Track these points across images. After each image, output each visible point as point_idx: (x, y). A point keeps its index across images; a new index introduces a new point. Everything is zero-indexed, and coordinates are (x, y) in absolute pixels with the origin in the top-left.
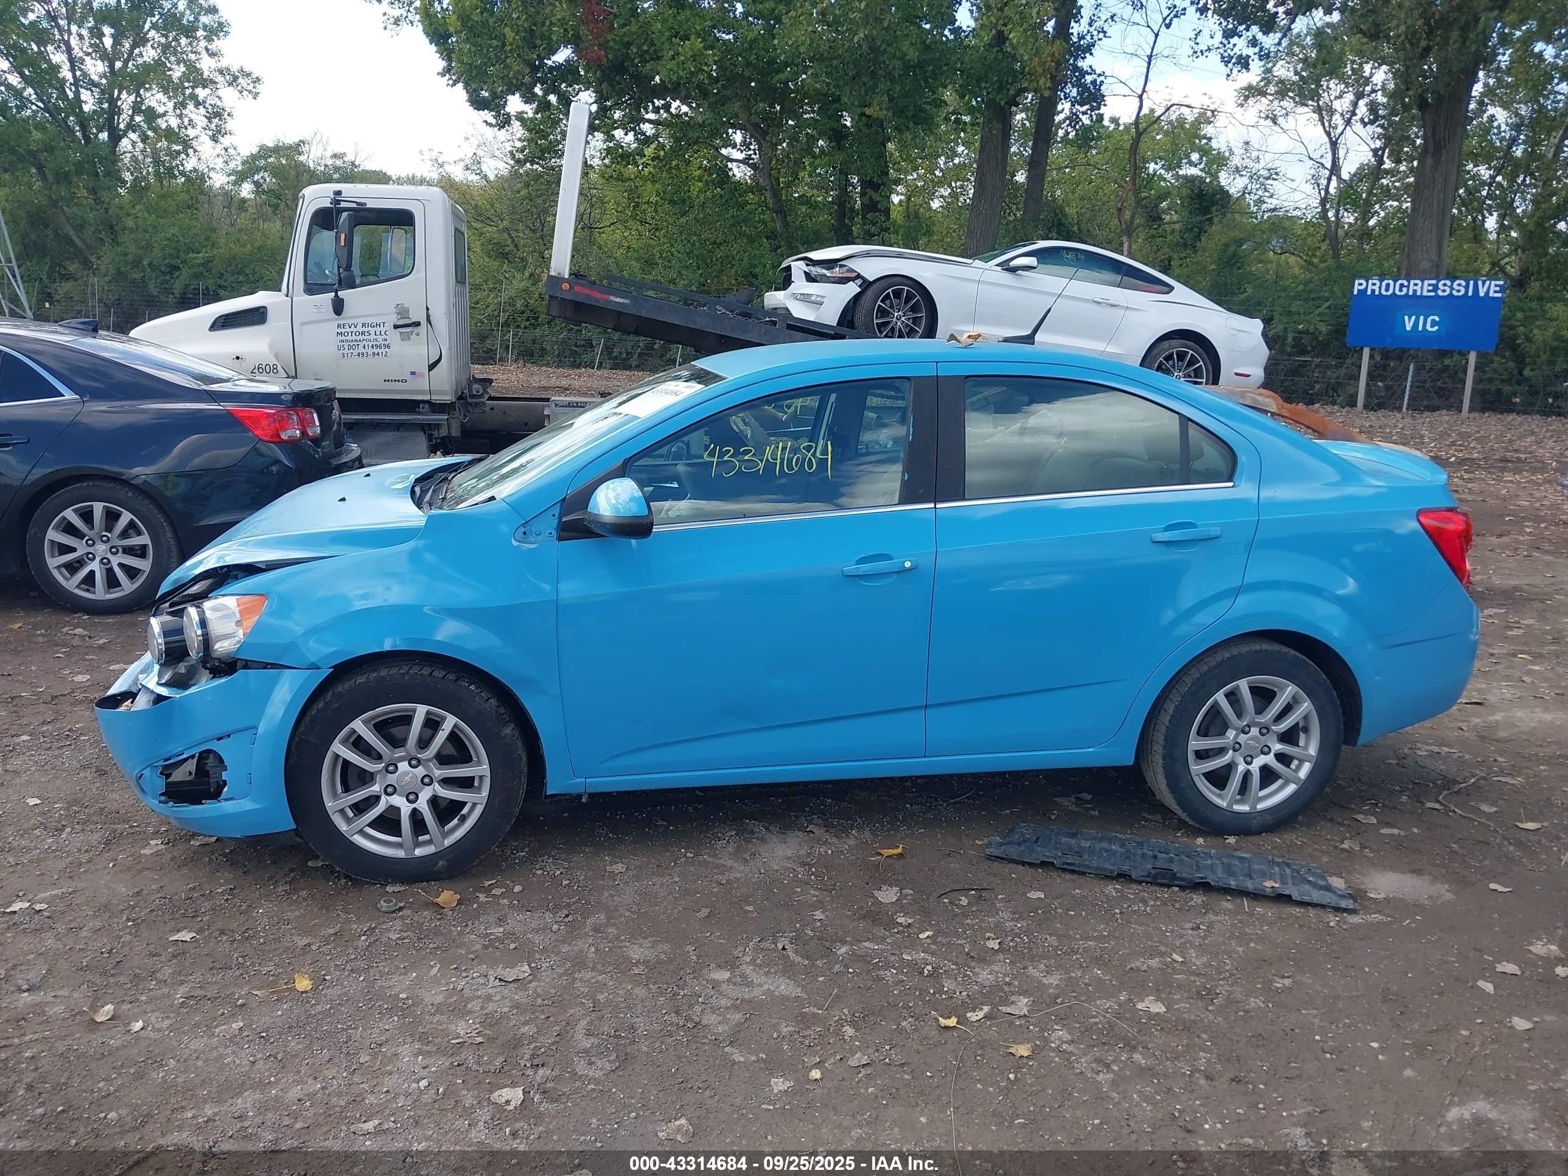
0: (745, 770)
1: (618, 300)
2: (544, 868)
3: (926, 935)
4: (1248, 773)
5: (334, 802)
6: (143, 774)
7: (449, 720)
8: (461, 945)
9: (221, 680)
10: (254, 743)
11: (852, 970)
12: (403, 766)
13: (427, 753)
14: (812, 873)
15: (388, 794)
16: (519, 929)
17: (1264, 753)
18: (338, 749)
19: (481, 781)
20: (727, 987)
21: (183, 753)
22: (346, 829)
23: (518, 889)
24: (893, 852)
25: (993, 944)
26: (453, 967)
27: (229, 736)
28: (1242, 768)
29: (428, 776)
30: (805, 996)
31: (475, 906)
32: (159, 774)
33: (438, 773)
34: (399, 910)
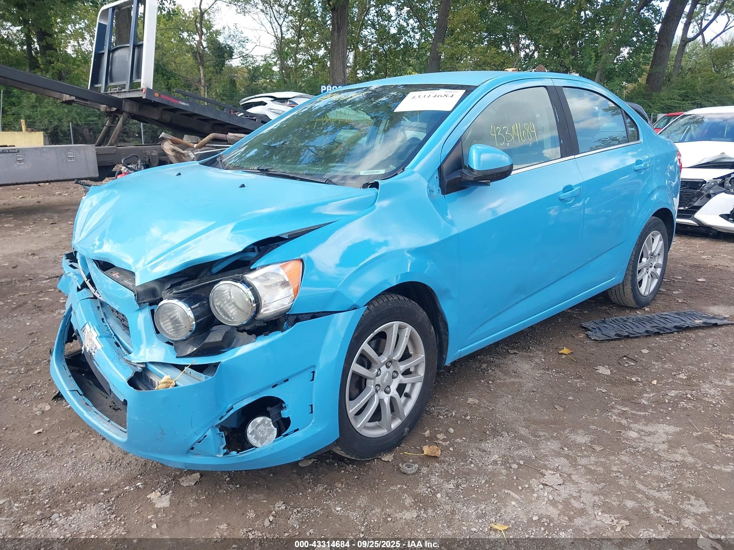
0: (518, 324)
1: (184, 104)
2: (439, 414)
3: (655, 382)
4: (649, 277)
5: (352, 409)
6: (205, 436)
7: (408, 329)
8: (494, 474)
9: (276, 336)
10: (313, 380)
11: (670, 409)
12: (384, 369)
13: (398, 355)
14: (557, 372)
15: (377, 391)
16: (503, 452)
17: (651, 267)
18: (356, 367)
19: (417, 367)
20: (647, 439)
21: (232, 408)
22: (358, 426)
23: (452, 430)
24: (565, 351)
25: (683, 376)
26: (520, 488)
27: (287, 380)
28: (647, 276)
29: (394, 371)
30: (681, 429)
31: (451, 449)
32: (219, 432)
33: (402, 367)
34: (419, 470)
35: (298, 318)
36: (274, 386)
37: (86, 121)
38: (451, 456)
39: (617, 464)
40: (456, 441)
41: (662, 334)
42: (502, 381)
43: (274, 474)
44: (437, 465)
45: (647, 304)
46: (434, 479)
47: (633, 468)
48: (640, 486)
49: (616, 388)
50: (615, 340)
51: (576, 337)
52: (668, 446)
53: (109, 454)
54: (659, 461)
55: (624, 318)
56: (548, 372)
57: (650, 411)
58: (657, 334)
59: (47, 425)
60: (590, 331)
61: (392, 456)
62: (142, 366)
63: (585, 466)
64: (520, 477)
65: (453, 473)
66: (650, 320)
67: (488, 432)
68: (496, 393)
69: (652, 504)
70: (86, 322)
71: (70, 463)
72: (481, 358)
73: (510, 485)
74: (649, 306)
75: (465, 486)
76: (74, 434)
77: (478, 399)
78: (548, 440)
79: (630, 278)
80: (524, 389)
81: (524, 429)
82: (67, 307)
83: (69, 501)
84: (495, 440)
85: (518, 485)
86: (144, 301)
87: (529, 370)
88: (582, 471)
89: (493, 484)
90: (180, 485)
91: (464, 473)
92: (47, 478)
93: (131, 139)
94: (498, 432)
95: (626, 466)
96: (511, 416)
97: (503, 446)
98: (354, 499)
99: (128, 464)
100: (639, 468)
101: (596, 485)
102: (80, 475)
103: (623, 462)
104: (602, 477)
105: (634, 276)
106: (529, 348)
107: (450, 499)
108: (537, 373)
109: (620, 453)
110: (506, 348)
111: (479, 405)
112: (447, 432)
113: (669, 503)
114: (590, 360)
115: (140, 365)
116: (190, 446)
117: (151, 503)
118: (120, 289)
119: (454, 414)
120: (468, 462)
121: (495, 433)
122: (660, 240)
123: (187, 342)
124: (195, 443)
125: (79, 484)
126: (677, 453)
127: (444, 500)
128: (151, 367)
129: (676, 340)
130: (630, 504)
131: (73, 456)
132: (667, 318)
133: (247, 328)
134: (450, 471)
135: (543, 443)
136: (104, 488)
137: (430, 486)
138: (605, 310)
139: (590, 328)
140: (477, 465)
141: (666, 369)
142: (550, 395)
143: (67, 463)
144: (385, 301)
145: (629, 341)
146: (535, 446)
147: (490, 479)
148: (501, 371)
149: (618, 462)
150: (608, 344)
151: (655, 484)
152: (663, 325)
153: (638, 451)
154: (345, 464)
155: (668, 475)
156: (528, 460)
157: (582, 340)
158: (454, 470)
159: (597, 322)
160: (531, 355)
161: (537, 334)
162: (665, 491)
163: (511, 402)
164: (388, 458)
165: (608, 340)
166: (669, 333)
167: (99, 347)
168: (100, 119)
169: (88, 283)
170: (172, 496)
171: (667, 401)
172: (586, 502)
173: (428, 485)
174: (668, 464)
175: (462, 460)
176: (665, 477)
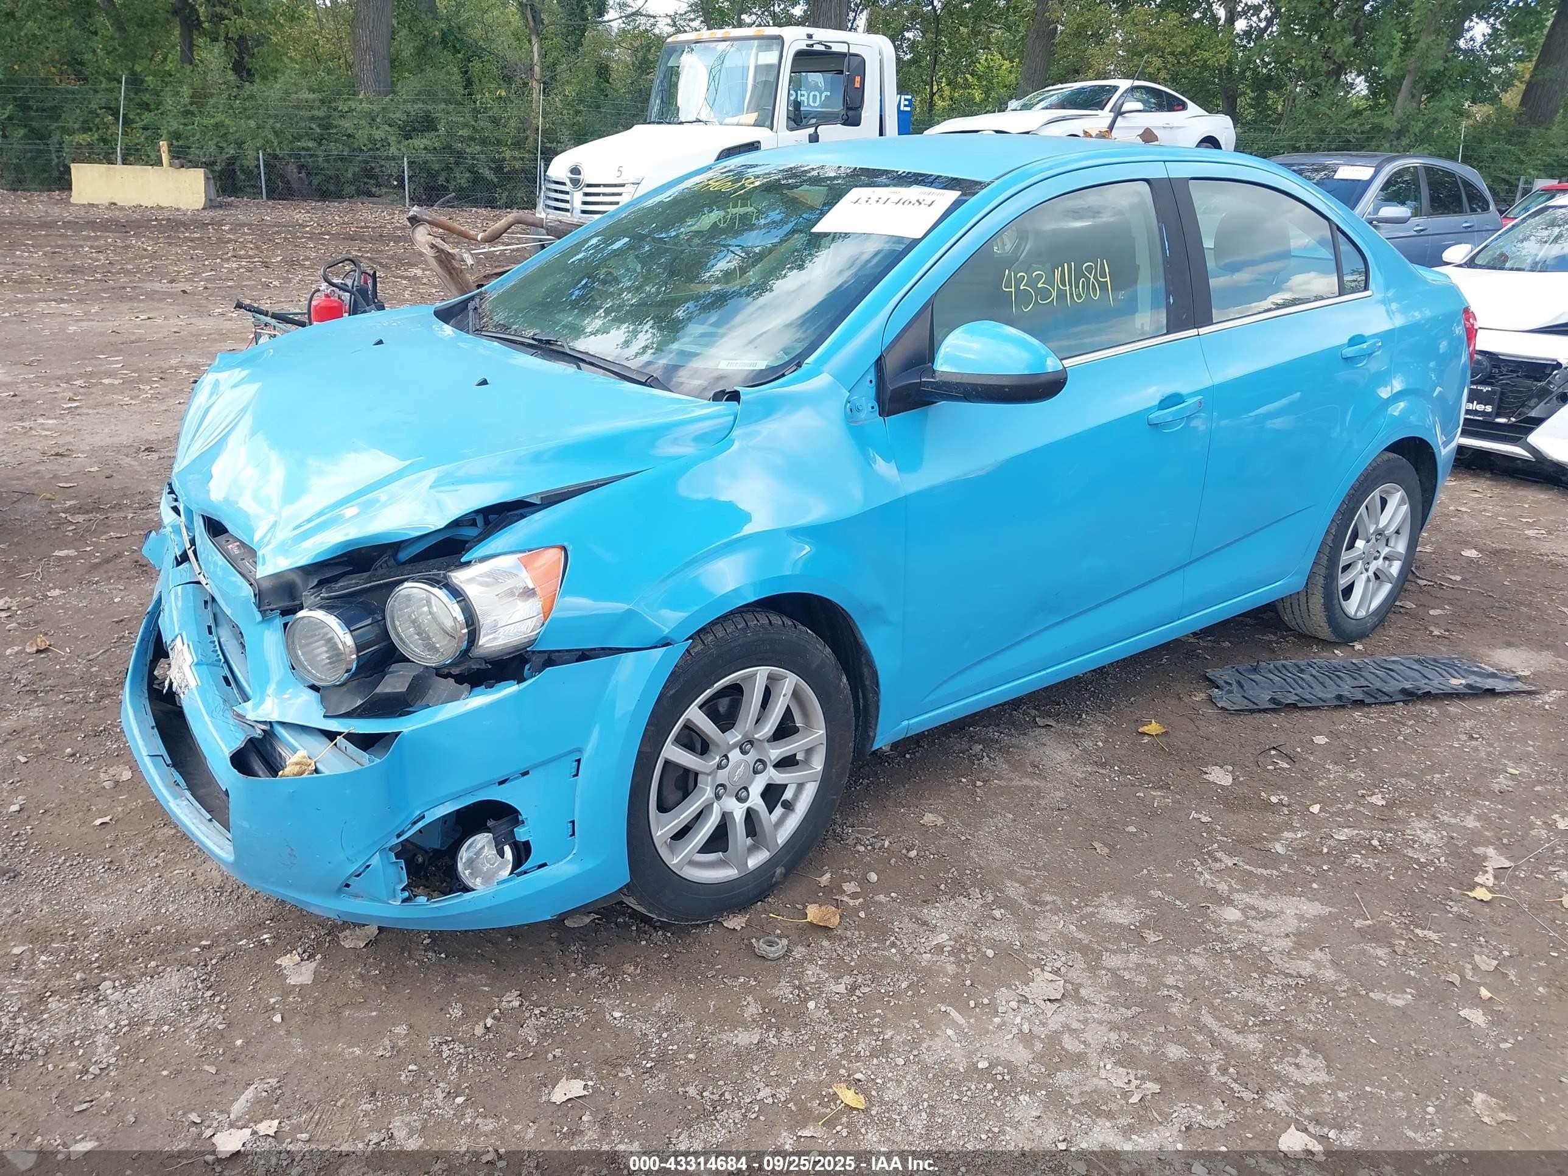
0: (1044, 672)
2: (859, 841)
3: (1315, 809)
4: (1368, 580)
5: (662, 828)
6: (368, 866)
7: (790, 681)
8: (930, 972)
9: (509, 689)
10: (577, 775)
11: (1325, 868)
12: (735, 755)
13: (766, 730)
14: (1121, 772)
15: (718, 797)
16: (960, 929)
17: (1376, 558)
18: (672, 752)
19: (809, 752)
20: (1257, 925)
21: (423, 817)
22: (675, 862)
23: (873, 877)
24: (1154, 728)
25: (1378, 800)
26: (972, 1004)
27: (527, 773)
28: (1364, 577)
29: (760, 760)
30: (1334, 910)
31: (862, 914)
32: (394, 860)
33: (776, 753)
34: (789, 951)
35: (551, 659)
36: (501, 783)
37: (292, 149)
38: (858, 928)
39: (1178, 972)
40: (877, 898)
41: (1369, 705)
42: (1003, 783)
43: (516, 937)
44: (825, 943)
45: (1361, 636)
46: (812, 972)
47: (1207, 983)
48: (1208, 1020)
49: (1231, 814)
50: (1265, 711)
51: (1186, 699)
52: (1295, 943)
53: (222, 876)
54: (1264, 973)
55: (1302, 663)
56: (1104, 772)
57: (1285, 868)
58: (1359, 704)
59: (120, 809)
60: (1218, 687)
61: (744, 920)
62: (264, 727)
63: (1113, 972)
64: (980, 982)
65: (853, 964)
66: (1356, 671)
67: (942, 887)
68: (985, 806)
69: (1218, 1055)
70: (177, 631)
71: (150, 887)
72: (976, 733)
73: (956, 996)
74: (1365, 640)
75: (867, 990)
76: (166, 830)
77: (944, 817)
78: (1056, 911)
79: (1321, 581)
80: (1042, 802)
81: (1017, 885)
82: (155, 596)
83: (137, 959)
84: (953, 903)
85: (969, 998)
86: (271, 607)
87: (1065, 764)
88: (1105, 981)
89: (923, 991)
90: (339, 944)
91: (875, 965)
92: (103, 913)
93: (384, 190)
94: (963, 887)
95: (1193, 977)
96: (1000, 856)
97: (964, 917)
98: (652, 997)
99: (252, 897)
100: (1219, 984)
101: (1123, 1010)
102: (163, 911)
103: (1192, 969)
104: (1139, 995)
105: (1331, 578)
106: (1080, 716)
107: (831, 1013)
108: (1079, 772)
109: (1192, 950)
110: (1034, 712)
111: (943, 829)
112: (864, 881)
113: (1254, 1058)
114: (1199, 750)
115: (259, 725)
116: (340, 881)
117: (280, 974)
118: (233, 579)
119: (887, 843)
120: (888, 943)
121: (958, 888)
122: (1402, 502)
123: (345, 689)
124: (350, 877)
125: (159, 928)
126: (1307, 959)
127: (819, 1014)
128: (280, 731)
129: (1394, 719)
130: (1174, 1052)
131: (157, 875)
132: (1392, 670)
133: (455, 671)
134: (847, 959)
135: (1045, 917)
136: (202, 938)
137: (800, 984)
138: (1271, 642)
139: (1221, 683)
140: (902, 952)
141: (1349, 782)
142: (1091, 819)
143: (144, 886)
144: (739, 627)
145: (1297, 715)
146: (1027, 923)
147: (920, 980)
148: (1008, 762)
149: (1180, 968)
150: (1248, 719)
151: (1238, 1018)
152: (1379, 684)
153: (1229, 950)
154: (651, 929)
155: (1272, 1004)
156: (1005, 952)
157: (1197, 707)
158: (855, 957)
159: (1241, 669)
160: (1081, 730)
161: (1108, 686)
162: (1255, 1033)
163: (1009, 827)
164: (735, 922)
165: (1252, 711)
166: (1386, 703)
167: (193, 684)
168: (320, 144)
169: (190, 553)
170: (320, 964)
171: (1325, 850)
172: (1091, 1041)
173: (797, 982)
174: (1281, 980)
175: (877, 938)
176: (1265, 1007)
